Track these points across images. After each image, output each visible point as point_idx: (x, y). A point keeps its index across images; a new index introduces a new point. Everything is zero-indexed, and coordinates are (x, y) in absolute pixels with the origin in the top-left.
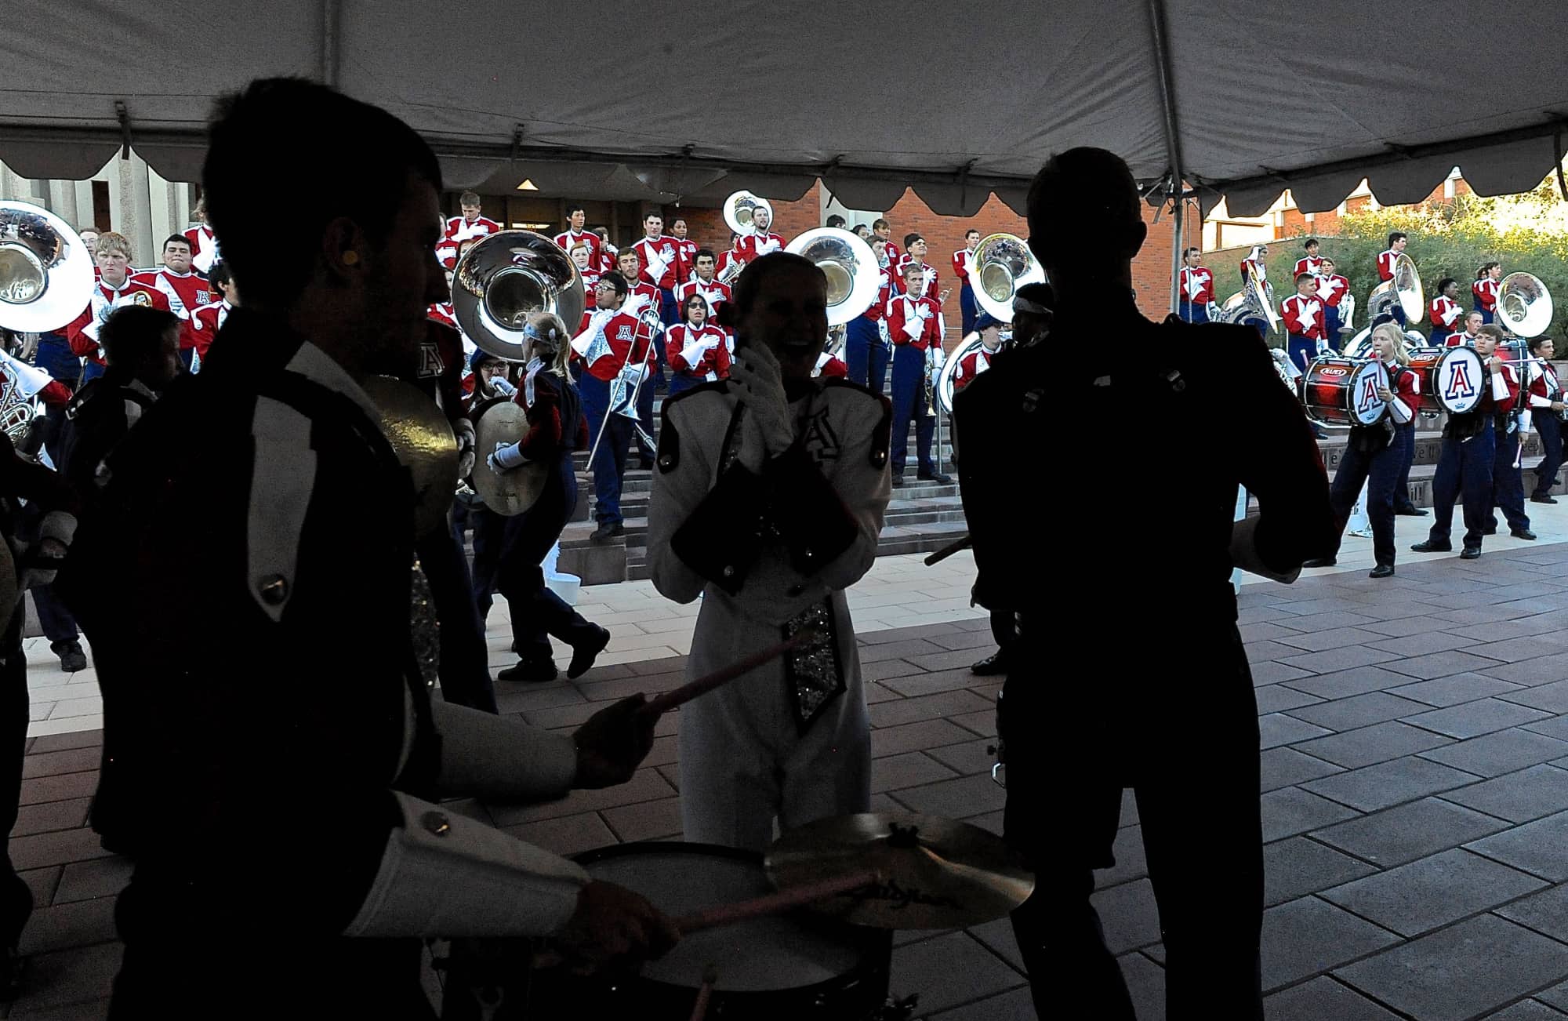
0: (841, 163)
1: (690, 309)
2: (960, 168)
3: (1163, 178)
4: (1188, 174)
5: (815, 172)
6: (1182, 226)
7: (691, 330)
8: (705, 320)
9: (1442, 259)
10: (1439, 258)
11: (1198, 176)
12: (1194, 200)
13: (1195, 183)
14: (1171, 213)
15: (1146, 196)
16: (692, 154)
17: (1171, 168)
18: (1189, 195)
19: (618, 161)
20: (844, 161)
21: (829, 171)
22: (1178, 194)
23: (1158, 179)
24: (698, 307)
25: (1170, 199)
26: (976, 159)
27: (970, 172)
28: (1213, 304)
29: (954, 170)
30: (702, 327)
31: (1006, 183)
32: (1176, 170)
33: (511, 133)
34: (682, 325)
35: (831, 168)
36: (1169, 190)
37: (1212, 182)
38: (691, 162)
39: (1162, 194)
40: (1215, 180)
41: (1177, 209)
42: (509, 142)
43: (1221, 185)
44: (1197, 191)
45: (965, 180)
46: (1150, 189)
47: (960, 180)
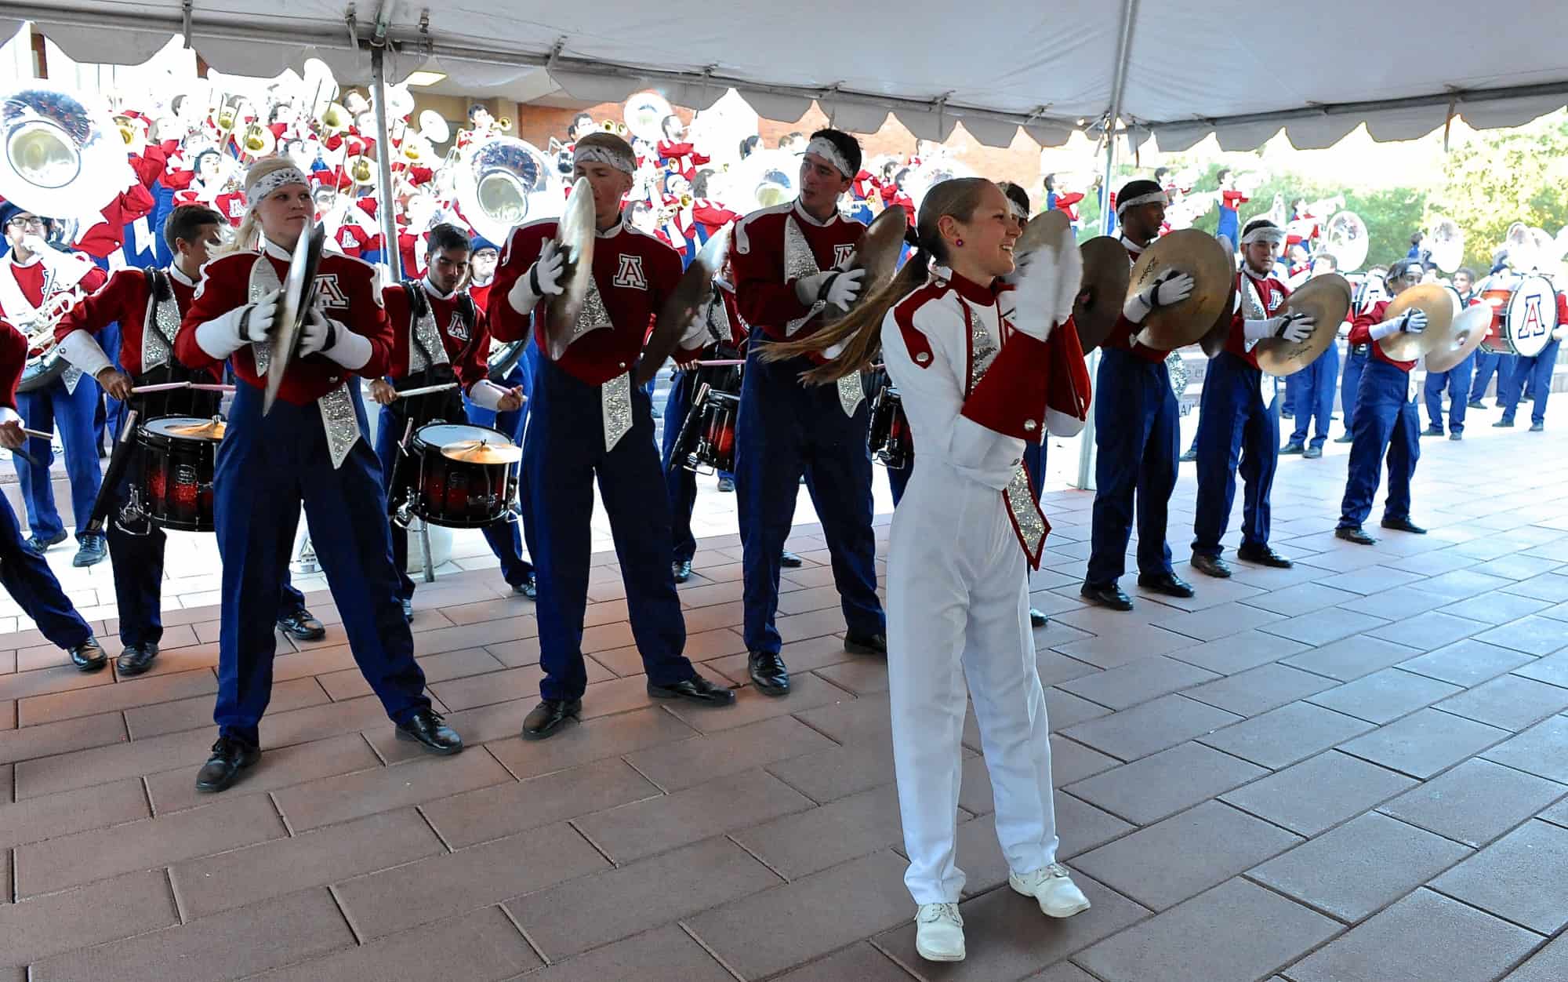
0: (839, 89)
2: (936, 98)
3: (1101, 116)
4: (1124, 113)
5: (812, 94)
11: (1133, 117)
12: (1125, 136)
13: (1128, 122)
14: (1105, 147)
15: (1086, 130)
16: (713, 74)
17: (1111, 107)
18: (1121, 132)
19: (643, 75)
20: (843, 87)
21: (825, 94)
22: (1112, 131)
23: (1096, 116)
25: (1104, 136)
26: (954, 91)
27: (946, 103)
29: (932, 100)
31: (974, 114)
32: (1114, 109)
33: (551, 43)
35: (830, 92)
36: (1106, 127)
37: (1144, 123)
38: (711, 79)
39: (1098, 130)
40: (1147, 120)
41: (1110, 143)
42: (546, 51)
43: (1151, 125)
44: (1129, 128)
45: (941, 108)
46: (1091, 124)
47: (936, 109)
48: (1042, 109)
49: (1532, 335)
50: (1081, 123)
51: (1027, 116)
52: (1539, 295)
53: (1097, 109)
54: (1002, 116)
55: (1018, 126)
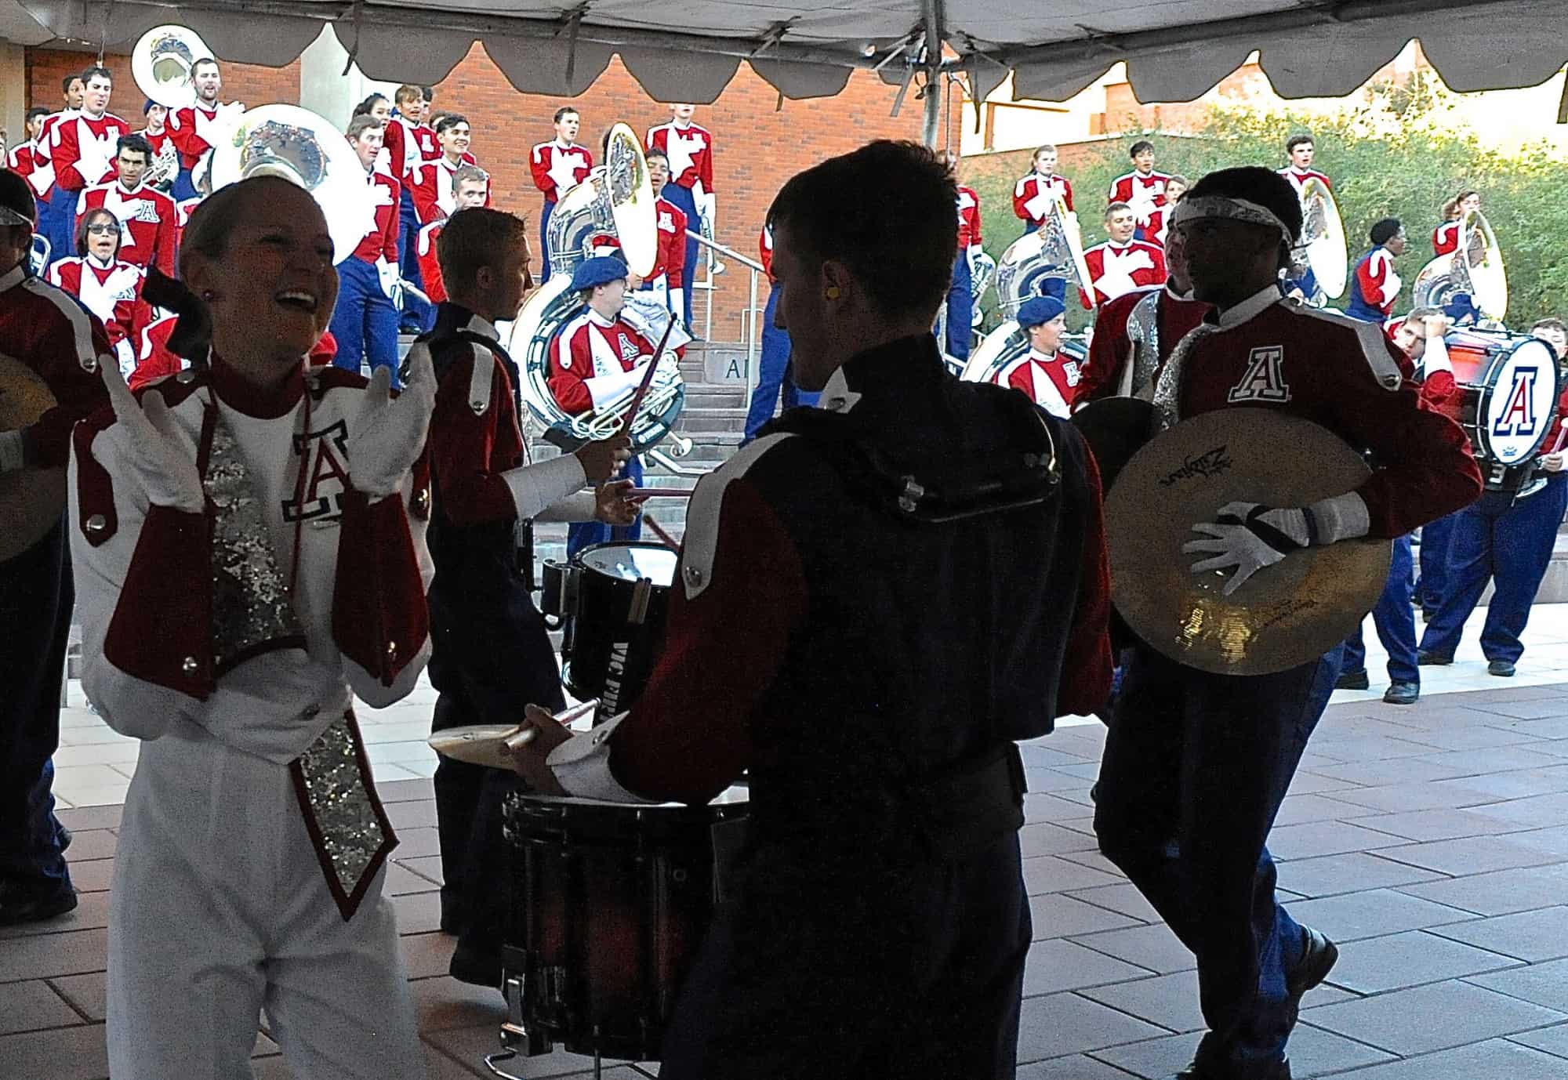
1: (91, 235)
2: (566, 12)
3: (909, 37)
4: (954, 33)
5: (322, 13)
6: (938, 118)
7: (93, 268)
8: (115, 254)
9: (1385, 183)
10: (1378, 180)
11: (969, 37)
12: (960, 75)
13: (964, 48)
14: (918, 97)
15: (879, 67)
17: (924, 23)
18: (952, 67)
21: (346, 12)
22: (935, 65)
23: (900, 38)
24: (105, 232)
25: (918, 74)
27: (583, 19)
28: (977, 249)
29: (558, 15)
30: (110, 265)
32: (933, 27)
34: (77, 260)
35: (352, 6)
36: (919, 58)
37: (995, 48)
39: (905, 63)
40: (998, 44)
41: (932, 89)
43: (1008, 54)
44: (966, 61)
45: (575, 33)
46: (886, 55)
47: (565, 32)
48: (782, 27)
49: (1514, 431)
50: (869, 52)
51: (753, 43)
52: (1534, 369)
53: (897, 27)
54: (705, 42)
55: (740, 59)
